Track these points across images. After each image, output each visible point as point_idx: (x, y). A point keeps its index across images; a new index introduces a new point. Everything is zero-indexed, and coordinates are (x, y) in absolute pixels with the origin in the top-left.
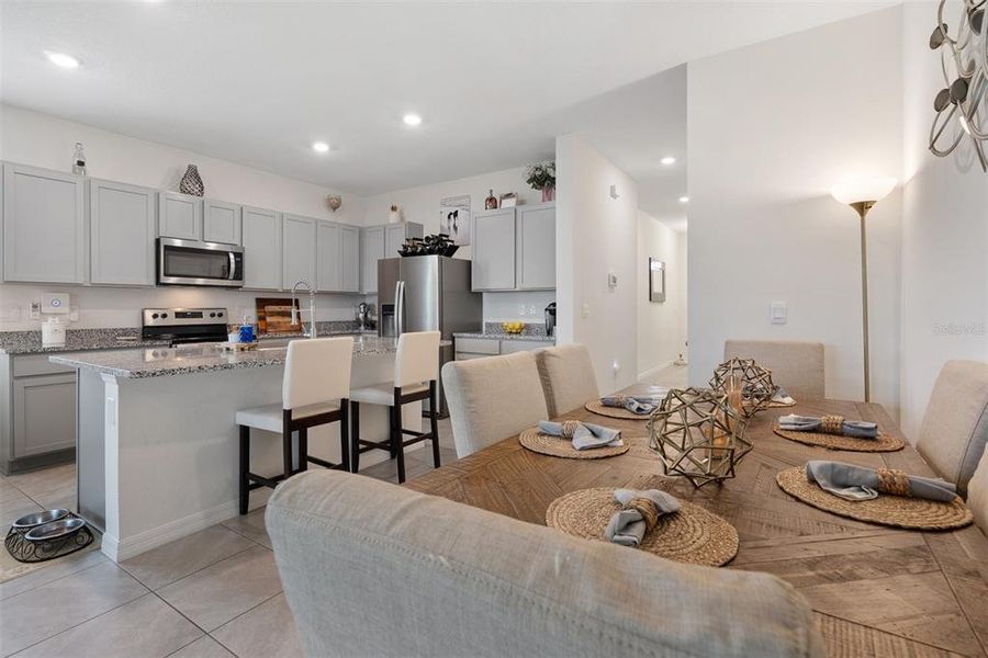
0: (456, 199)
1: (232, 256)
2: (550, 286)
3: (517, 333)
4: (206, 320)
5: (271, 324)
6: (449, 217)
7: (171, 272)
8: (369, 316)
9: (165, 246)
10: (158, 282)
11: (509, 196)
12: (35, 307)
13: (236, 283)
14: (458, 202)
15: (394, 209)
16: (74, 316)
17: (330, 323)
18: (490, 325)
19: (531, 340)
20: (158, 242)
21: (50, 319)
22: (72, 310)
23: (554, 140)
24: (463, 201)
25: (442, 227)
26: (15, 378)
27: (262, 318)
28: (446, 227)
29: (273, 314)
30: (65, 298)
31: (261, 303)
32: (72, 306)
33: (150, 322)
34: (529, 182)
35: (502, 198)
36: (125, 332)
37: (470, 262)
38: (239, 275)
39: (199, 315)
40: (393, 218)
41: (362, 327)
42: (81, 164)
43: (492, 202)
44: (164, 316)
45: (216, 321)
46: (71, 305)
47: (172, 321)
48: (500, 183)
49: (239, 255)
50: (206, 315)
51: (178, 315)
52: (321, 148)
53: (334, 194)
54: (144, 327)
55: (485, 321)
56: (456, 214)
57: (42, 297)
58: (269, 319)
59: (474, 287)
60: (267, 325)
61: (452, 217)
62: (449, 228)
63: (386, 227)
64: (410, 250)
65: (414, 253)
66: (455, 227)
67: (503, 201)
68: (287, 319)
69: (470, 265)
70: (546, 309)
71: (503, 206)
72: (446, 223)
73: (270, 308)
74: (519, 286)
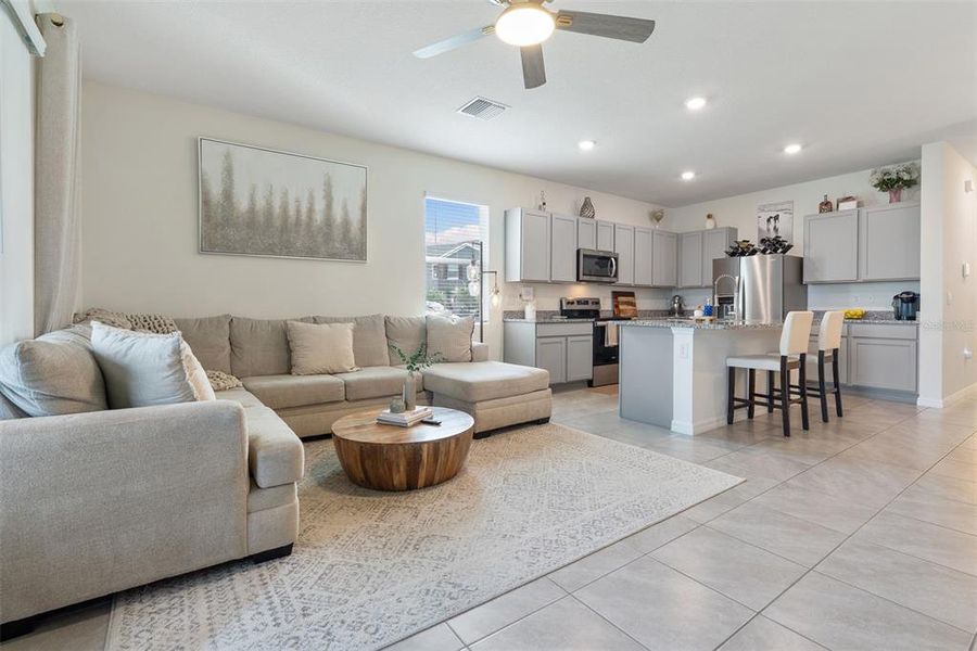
0: (782, 204)
1: (613, 260)
2: (911, 275)
4: (589, 307)
5: (622, 310)
6: (769, 220)
7: (585, 272)
9: (583, 255)
10: (578, 279)
11: (847, 199)
12: (520, 296)
13: (614, 279)
14: (780, 207)
15: (709, 217)
19: (888, 324)
20: (578, 251)
23: (920, 148)
24: (784, 207)
25: (760, 230)
26: (537, 338)
27: (617, 306)
28: (765, 230)
29: (623, 303)
30: (531, 291)
31: (616, 295)
33: (565, 307)
34: (875, 186)
35: (839, 202)
36: (554, 313)
37: (802, 259)
38: (616, 276)
39: (586, 302)
40: (709, 224)
41: (677, 315)
42: (544, 204)
43: (826, 206)
44: (572, 303)
45: (595, 307)
46: (533, 295)
47: (576, 307)
48: (833, 188)
49: (616, 260)
50: (590, 303)
51: (579, 302)
53: (657, 208)
54: (563, 310)
55: (810, 309)
56: (776, 218)
58: (621, 307)
59: (805, 280)
60: (620, 311)
61: (772, 220)
62: (768, 230)
63: (703, 232)
64: (741, 250)
65: (743, 254)
66: (776, 229)
67: (841, 205)
68: (630, 307)
69: (800, 261)
70: (896, 297)
71: (840, 209)
72: (764, 226)
73: (621, 299)
74: (864, 277)
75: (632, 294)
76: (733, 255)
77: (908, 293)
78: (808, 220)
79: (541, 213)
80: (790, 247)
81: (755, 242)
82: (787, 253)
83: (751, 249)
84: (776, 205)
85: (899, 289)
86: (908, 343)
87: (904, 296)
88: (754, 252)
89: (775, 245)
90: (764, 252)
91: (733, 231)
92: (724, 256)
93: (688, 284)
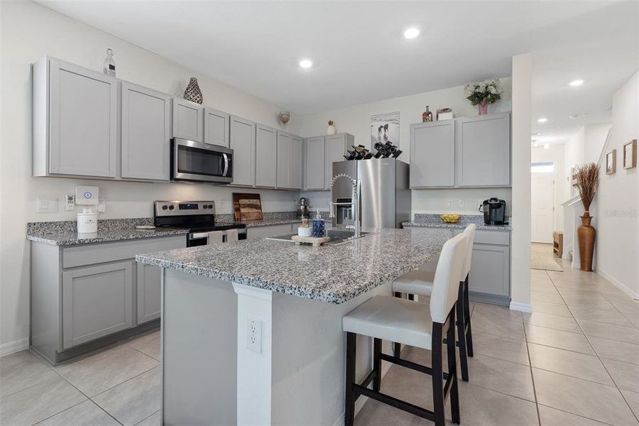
0: (389, 114)
1: (225, 157)
3: (455, 223)
4: (200, 211)
5: (244, 214)
6: (380, 129)
7: (182, 169)
8: (308, 208)
9: (179, 146)
10: (172, 178)
11: (445, 110)
12: (70, 199)
14: (388, 118)
15: (331, 123)
16: (102, 208)
17: (280, 213)
18: (418, 217)
20: (172, 142)
21: (85, 210)
22: (100, 201)
24: (393, 117)
25: (373, 138)
26: (63, 269)
27: (237, 210)
28: (377, 137)
29: (245, 206)
30: (95, 190)
31: (237, 197)
32: (101, 198)
33: (160, 213)
34: (469, 98)
35: (438, 113)
36: (142, 222)
37: (409, 165)
38: (230, 174)
39: (194, 206)
40: (331, 130)
42: (112, 67)
43: (428, 116)
44: (172, 207)
45: (208, 212)
46: (99, 197)
47: (176, 212)
48: (435, 101)
49: (230, 156)
50: (201, 207)
51: (182, 206)
52: (306, 64)
54: (156, 218)
55: (414, 212)
56: (386, 127)
57: (77, 190)
58: (243, 210)
59: (412, 185)
60: (241, 215)
61: (382, 129)
62: (380, 138)
63: (325, 137)
64: (358, 155)
65: (359, 158)
66: (385, 137)
67: (440, 115)
68: (254, 210)
69: (407, 168)
70: (486, 203)
71: (439, 119)
72: (376, 134)
73: (243, 201)
74: (460, 184)
75: (257, 197)
76: (351, 158)
77: (496, 199)
78: (414, 127)
79: (107, 78)
80: (400, 152)
81: (370, 148)
82: (398, 158)
83: (367, 153)
84: (386, 115)
85: (488, 196)
86: (501, 249)
87: (493, 202)
88: (369, 157)
89: (387, 150)
90: (377, 156)
91: (350, 138)
92: (343, 159)
93: (313, 187)
